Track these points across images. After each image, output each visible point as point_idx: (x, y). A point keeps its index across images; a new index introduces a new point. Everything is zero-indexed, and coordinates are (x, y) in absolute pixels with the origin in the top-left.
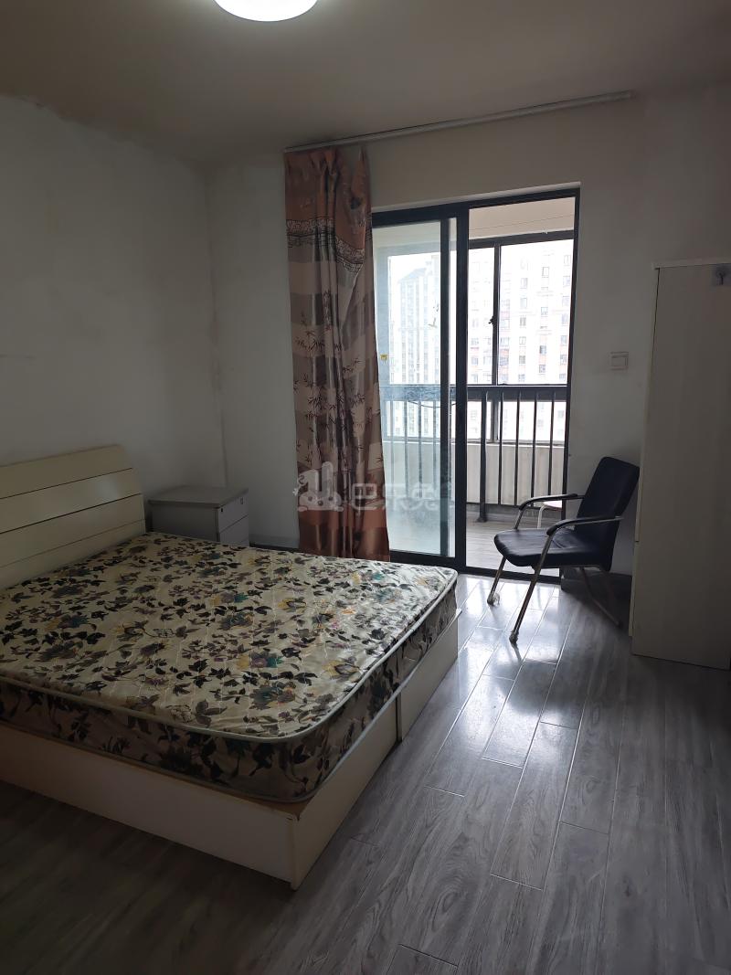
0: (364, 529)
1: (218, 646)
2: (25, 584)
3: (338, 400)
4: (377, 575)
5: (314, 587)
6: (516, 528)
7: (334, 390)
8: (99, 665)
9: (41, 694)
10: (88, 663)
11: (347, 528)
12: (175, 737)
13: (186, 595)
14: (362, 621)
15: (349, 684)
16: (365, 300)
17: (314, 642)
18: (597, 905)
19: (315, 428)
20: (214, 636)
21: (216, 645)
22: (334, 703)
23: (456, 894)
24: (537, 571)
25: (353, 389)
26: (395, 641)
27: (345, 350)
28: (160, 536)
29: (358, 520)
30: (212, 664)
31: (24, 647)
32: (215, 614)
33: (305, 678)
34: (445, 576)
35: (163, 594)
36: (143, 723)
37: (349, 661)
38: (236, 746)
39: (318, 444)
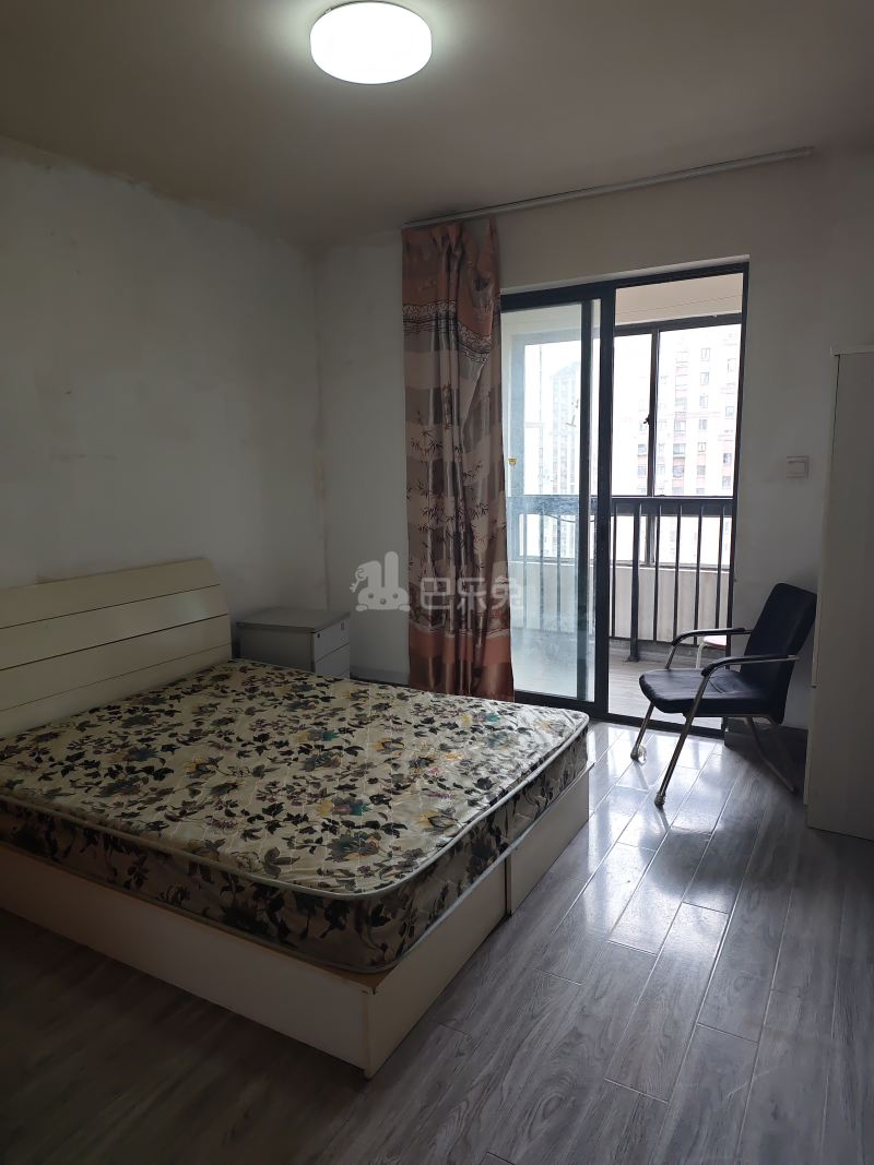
0: (485, 665)
1: (298, 789)
2: (92, 711)
3: (457, 509)
4: (492, 717)
5: (415, 727)
6: (667, 667)
7: (453, 499)
8: (163, 803)
9: (98, 832)
10: (152, 801)
11: (465, 662)
12: (240, 889)
13: (268, 730)
14: (467, 767)
15: (444, 838)
16: (491, 394)
17: (409, 789)
18: (735, 1127)
19: (429, 545)
20: (295, 777)
21: (296, 787)
22: (423, 859)
23: (561, 1099)
24: (689, 721)
25: (474, 499)
26: (504, 793)
27: (467, 452)
28: (247, 664)
29: (478, 653)
30: (289, 808)
31: (84, 780)
32: (299, 752)
33: (393, 829)
34: (575, 720)
35: (243, 728)
36: (205, 870)
37: (447, 813)
38: (307, 901)
39: (433, 561)
